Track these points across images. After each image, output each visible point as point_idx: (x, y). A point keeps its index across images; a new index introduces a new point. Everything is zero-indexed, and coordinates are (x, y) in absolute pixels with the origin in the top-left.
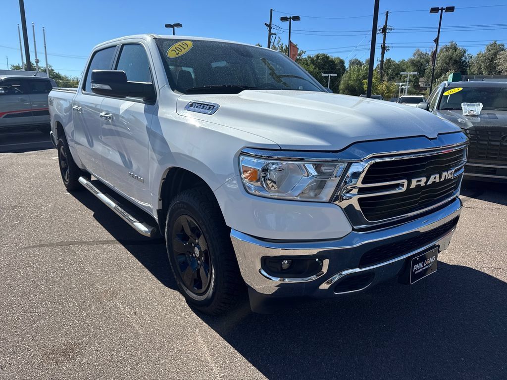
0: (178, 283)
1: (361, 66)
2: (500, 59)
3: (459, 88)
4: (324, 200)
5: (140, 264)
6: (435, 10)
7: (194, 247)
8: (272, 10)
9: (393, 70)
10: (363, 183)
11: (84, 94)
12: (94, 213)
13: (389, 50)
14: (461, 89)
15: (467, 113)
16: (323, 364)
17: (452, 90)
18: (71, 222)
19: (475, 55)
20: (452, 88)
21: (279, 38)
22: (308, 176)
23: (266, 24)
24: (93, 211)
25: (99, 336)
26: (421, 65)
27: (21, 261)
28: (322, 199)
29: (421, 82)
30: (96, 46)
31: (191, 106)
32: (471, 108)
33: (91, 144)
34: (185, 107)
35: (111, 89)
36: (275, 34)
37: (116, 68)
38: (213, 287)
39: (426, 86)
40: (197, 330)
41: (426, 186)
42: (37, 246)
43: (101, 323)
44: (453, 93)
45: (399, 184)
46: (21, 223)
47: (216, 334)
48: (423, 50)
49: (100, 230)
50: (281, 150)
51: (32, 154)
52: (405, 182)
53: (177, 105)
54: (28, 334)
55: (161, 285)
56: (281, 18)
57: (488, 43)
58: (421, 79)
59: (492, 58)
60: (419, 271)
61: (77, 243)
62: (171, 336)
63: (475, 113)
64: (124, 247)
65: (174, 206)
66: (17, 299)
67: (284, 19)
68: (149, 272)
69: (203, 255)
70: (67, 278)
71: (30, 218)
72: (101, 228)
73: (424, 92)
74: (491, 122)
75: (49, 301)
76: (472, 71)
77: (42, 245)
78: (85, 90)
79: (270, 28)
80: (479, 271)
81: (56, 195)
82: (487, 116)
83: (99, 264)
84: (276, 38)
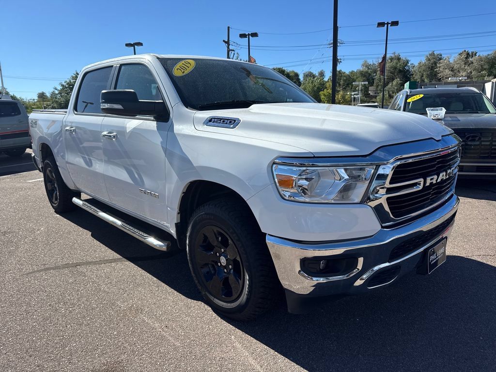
0: (203, 293)
1: (314, 78)
2: (439, 67)
3: (421, 95)
4: (356, 201)
5: (155, 279)
6: (381, 25)
7: (220, 256)
8: (229, 27)
9: (344, 80)
10: (390, 183)
11: (76, 114)
12: (91, 233)
13: (341, 62)
14: (422, 96)
15: (432, 117)
16: (360, 356)
17: (415, 97)
18: (71, 244)
19: (416, 64)
20: (414, 95)
21: (238, 54)
22: (340, 180)
23: (224, 41)
24: (91, 231)
25: (137, 352)
26: (370, 74)
27: (30, 286)
28: (354, 200)
29: (370, 91)
30: (86, 67)
31: (211, 121)
32: (435, 112)
33: (90, 164)
34: (204, 123)
35: (122, 108)
36: (233, 50)
37: (115, 88)
38: (246, 293)
39: (376, 95)
40: (233, 337)
41: (437, 183)
42: (42, 270)
43: (135, 339)
44: (416, 99)
45: (417, 182)
46: (17, 248)
47: (252, 338)
48: (370, 62)
49: (103, 250)
50: (314, 157)
51: (5, 178)
52: (422, 180)
53: (194, 122)
54: (63, 358)
55: (183, 297)
56: (240, 35)
57: (427, 54)
58: (370, 88)
59: (432, 67)
60: (434, 261)
61: (83, 264)
62: (209, 345)
63: (439, 117)
64: (133, 264)
65: (198, 217)
66: (39, 324)
67: (243, 36)
68: (166, 286)
69: (232, 263)
70: (85, 299)
71: (26, 243)
72: (104, 248)
73: (374, 100)
74: (455, 124)
75: (74, 324)
76: (415, 79)
77: (48, 269)
78: (76, 111)
79: (229, 45)
80: (471, 259)
81: (45, 218)
82: (450, 119)
83: (114, 282)
84: (234, 54)
